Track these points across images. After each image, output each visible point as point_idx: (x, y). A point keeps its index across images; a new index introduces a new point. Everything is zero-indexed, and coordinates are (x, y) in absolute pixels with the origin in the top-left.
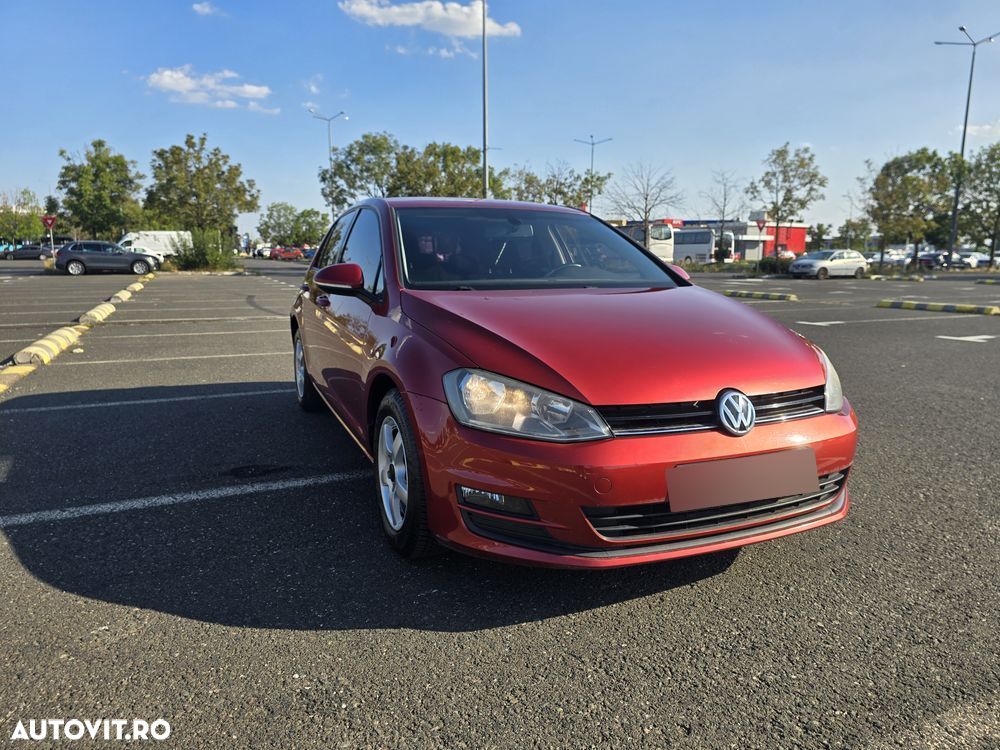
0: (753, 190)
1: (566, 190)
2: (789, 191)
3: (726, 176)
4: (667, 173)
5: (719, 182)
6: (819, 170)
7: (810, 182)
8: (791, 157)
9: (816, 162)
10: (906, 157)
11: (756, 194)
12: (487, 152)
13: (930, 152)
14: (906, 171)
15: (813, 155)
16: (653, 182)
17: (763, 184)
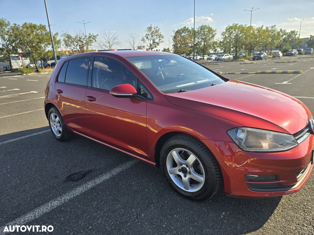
0: (143, 40)
1: (82, 40)
2: (154, 40)
3: (133, 35)
4: (115, 34)
5: (131, 37)
6: (161, 33)
7: (159, 37)
8: (153, 29)
9: (160, 31)
10: (181, 29)
11: (144, 41)
12: (50, 26)
13: (187, 28)
14: (181, 33)
15: (159, 29)
16: (110, 37)
17: (146, 38)
